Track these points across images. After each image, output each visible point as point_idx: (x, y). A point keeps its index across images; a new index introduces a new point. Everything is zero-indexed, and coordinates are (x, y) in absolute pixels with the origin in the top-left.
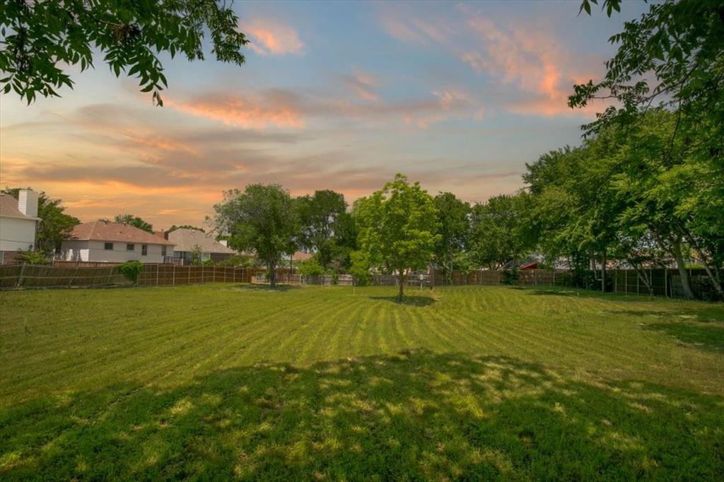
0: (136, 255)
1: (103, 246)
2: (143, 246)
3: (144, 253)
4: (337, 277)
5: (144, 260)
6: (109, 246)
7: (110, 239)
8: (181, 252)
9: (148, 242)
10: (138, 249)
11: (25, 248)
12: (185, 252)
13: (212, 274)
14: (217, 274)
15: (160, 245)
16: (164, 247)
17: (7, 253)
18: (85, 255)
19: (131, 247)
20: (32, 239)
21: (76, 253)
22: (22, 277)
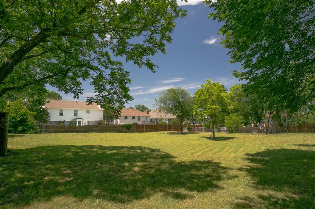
0: (136, 121)
2: (138, 117)
3: (139, 120)
4: (220, 129)
5: (139, 123)
6: (126, 118)
7: (126, 115)
8: (155, 119)
9: (140, 115)
10: (136, 118)
11: (100, 120)
12: (156, 119)
13: (161, 128)
15: (144, 116)
16: (146, 117)
17: (96, 121)
18: (119, 121)
19: (134, 118)
20: (102, 117)
21: (116, 121)
22: (95, 129)
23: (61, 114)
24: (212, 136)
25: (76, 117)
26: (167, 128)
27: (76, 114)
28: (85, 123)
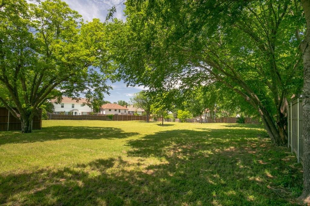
1: (108, 110)
3: (119, 112)
4: (175, 119)
5: (120, 114)
6: (110, 110)
7: (110, 108)
9: (121, 109)
10: (118, 111)
11: (91, 111)
12: (133, 112)
14: (140, 118)
16: (125, 110)
17: (88, 112)
18: (104, 113)
19: (116, 110)
21: (103, 112)
22: (87, 117)
23: (62, 107)
24: (162, 124)
25: (73, 109)
26: (135, 118)
27: (73, 107)
28: (80, 114)
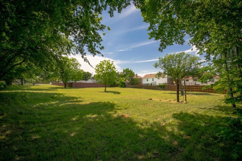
17: (163, 83)
23: (147, 81)
25: (153, 81)
27: (153, 80)
28: (157, 84)
